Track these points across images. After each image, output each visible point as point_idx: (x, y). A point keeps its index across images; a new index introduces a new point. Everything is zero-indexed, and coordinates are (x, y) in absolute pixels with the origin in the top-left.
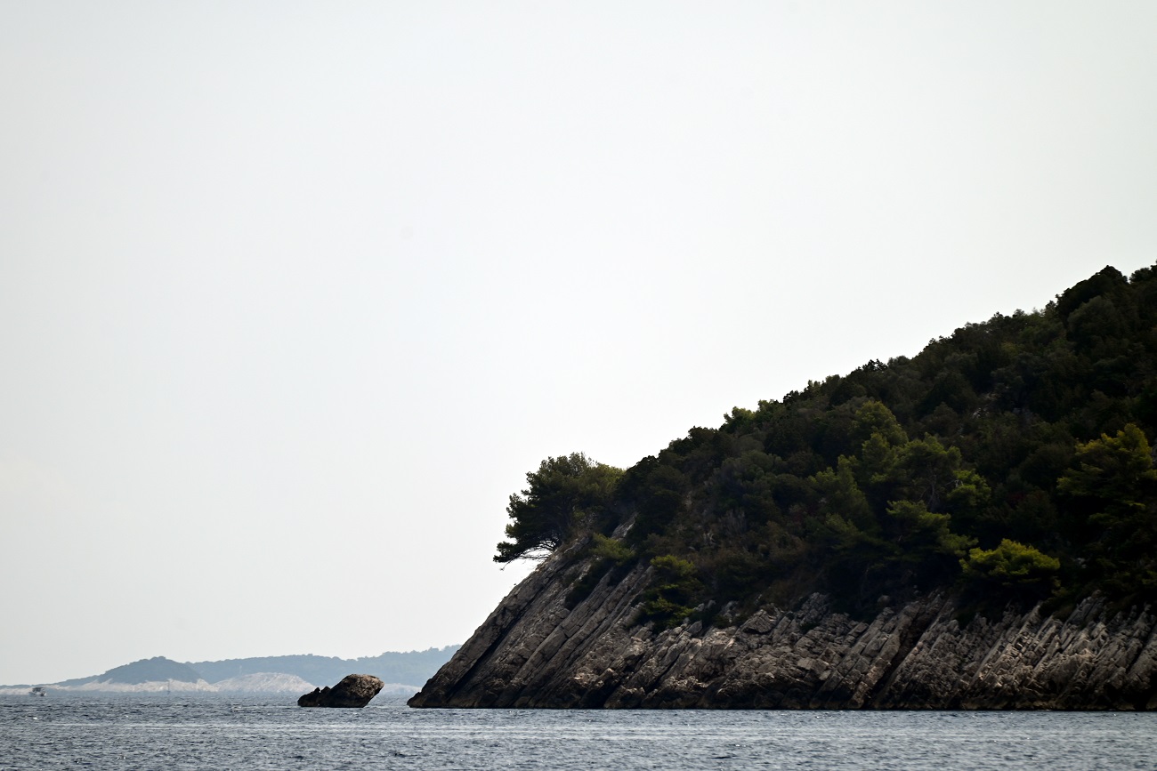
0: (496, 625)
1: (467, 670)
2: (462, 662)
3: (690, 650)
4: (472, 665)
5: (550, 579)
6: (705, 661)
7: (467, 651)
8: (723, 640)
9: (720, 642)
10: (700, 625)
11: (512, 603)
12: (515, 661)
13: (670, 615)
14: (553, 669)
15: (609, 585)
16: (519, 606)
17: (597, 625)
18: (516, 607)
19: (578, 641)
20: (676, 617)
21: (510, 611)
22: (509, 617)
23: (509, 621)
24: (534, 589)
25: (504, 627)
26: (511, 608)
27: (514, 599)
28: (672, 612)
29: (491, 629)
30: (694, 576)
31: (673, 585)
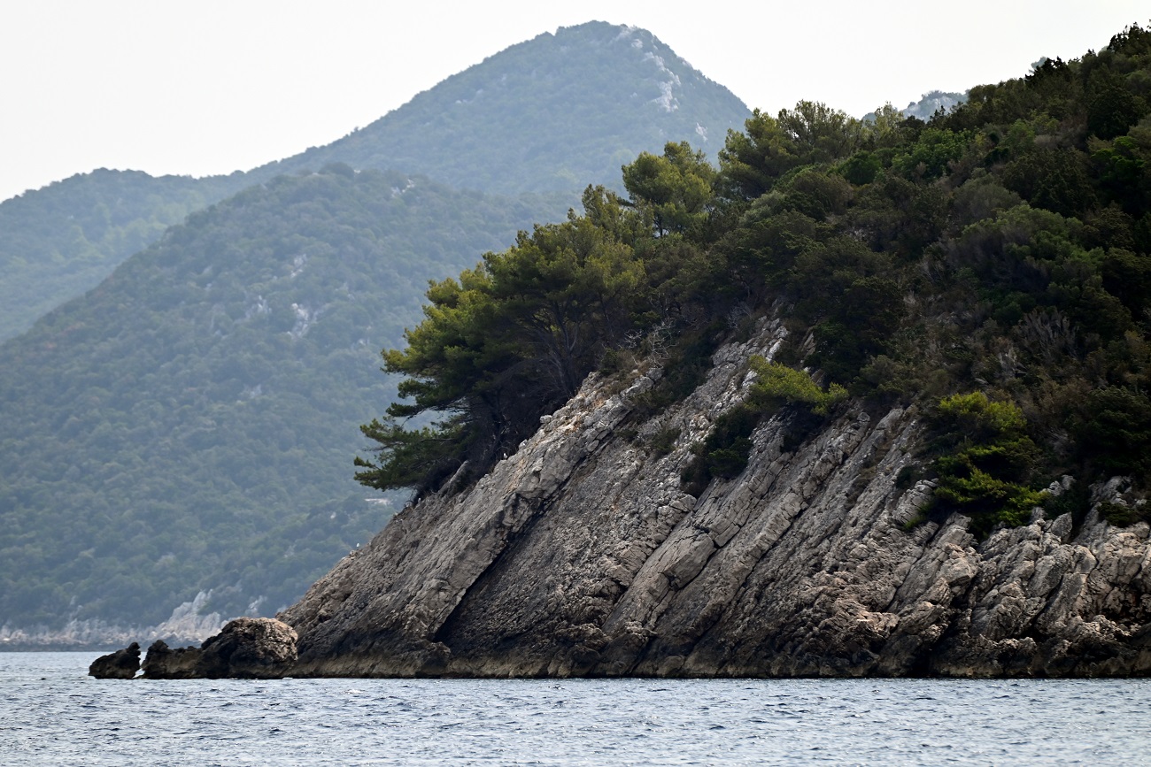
0: (502, 526)
1: (452, 608)
2: (442, 594)
3: (1079, 566)
4: (459, 599)
5: (601, 442)
6: (1109, 587)
7: (451, 574)
8: (1135, 548)
9: (1130, 552)
10: (1070, 520)
11: (531, 487)
12: (605, 591)
13: (1002, 503)
14: (720, 605)
15: (782, 450)
16: (543, 492)
17: (787, 524)
18: (536, 493)
19: (758, 554)
20: (1014, 506)
21: (526, 500)
22: (525, 513)
23: (524, 519)
24: (569, 460)
25: (515, 529)
26: (528, 496)
27: (534, 479)
28: (1006, 498)
29: (492, 532)
30: (1022, 432)
31: (994, 448)
